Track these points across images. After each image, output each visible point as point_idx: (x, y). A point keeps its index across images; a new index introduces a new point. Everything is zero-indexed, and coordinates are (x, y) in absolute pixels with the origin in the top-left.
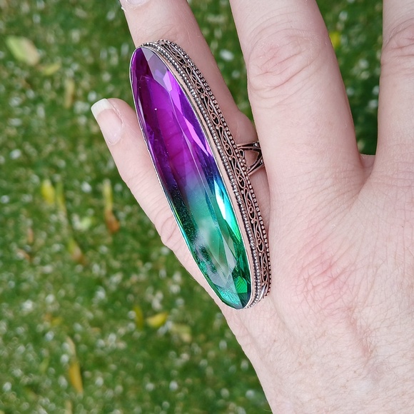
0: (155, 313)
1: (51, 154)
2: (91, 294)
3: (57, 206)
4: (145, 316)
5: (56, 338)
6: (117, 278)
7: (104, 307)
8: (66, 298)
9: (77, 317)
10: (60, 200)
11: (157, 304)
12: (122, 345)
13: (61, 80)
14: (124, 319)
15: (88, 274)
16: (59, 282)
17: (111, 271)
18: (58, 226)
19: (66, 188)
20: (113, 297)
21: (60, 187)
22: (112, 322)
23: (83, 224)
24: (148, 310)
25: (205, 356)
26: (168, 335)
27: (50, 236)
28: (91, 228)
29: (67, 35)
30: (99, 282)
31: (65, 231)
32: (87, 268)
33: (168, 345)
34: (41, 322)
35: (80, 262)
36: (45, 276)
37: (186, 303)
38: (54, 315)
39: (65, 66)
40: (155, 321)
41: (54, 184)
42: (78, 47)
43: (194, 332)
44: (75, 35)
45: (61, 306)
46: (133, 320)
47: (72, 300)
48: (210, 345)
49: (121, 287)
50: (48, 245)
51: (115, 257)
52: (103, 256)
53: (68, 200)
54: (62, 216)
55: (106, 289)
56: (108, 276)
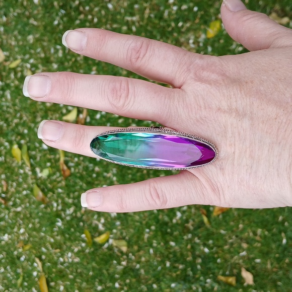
0: (100, 234)
1: (17, 125)
2: (53, 224)
4: (93, 237)
6: (70, 211)
7: (62, 233)
8: (34, 229)
10: (25, 158)
11: (101, 227)
12: (77, 260)
13: (22, 71)
14: (78, 239)
15: (49, 210)
16: (28, 218)
17: (66, 206)
19: (29, 149)
20: (69, 225)
21: (25, 148)
22: (68, 244)
23: (44, 174)
24: (95, 231)
25: (139, 262)
26: (110, 248)
27: (19, 185)
28: (49, 176)
30: (58, 215)
31: (30, 181)
32: (48, 205)
33: (111, 255)
35: (43, 201)
36: (17, 213)
37: (122, 224)
38: (26, 243)
40: (100, 239)
41: (20, 147)
43: (129, 245)
44: (31, 38)
45: (30, 236)
46: (84, 241)
47: (38, 230)
48: (141, 253)
53: (31, 157)
55: (62, 219)
56: (64, 210)
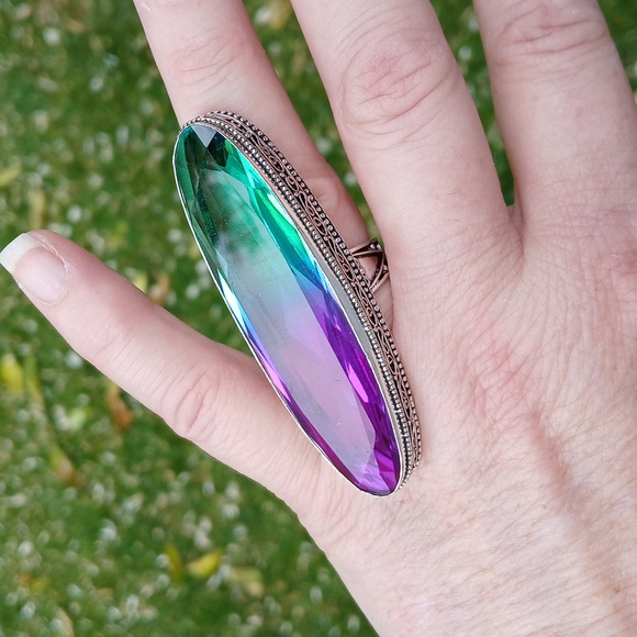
0: (200, 554)
1: (13, 312)
2: (93, 533)
3: (27, 395)
4: (185, 561)
5: (38, 613)
6: (134, 503)
7: (115, 552)
8: (53, 544)
9: (71, 574)
10: (32, 386)
11: (202, 539)
12: (150, 613)
13: (23, 193)
14: (151, 568)
15: (85, 502)
16: (38, 520)
17: (123, 492)
18: (31, 427)
19: (40, 365)
20: (129, 535)
21: (31, 363)
22: (130, 576)
23: (72, 420)
24: (189, 550)
25: (287, 617)
26: (224, 587)
27: (18, 445)
28: (87, 426)
29: (27, 120)
30: (105, 513)
31: (43, 435)
32: (84, 491)
33: (226, 604)
34: (14, 589)
35: (71, 482)
36: (14, 511)
37: (251, 532)
38: (34, 575)
39: (27, 169)
40: (201, 567)
41: (20, 360)
42: (46, 138)
43: (267, 579)
44: (41, 120)
45: (45, 559)
46: (164, 570)
47: (62, 547)
48: (294, 597)
49: (141, 518)
50: (16, 460)
51: (129, 469)
52: (108, 470)
53: (45, 384)
54: (37, 411)
55: (117, 522)
56: (118, 501)
